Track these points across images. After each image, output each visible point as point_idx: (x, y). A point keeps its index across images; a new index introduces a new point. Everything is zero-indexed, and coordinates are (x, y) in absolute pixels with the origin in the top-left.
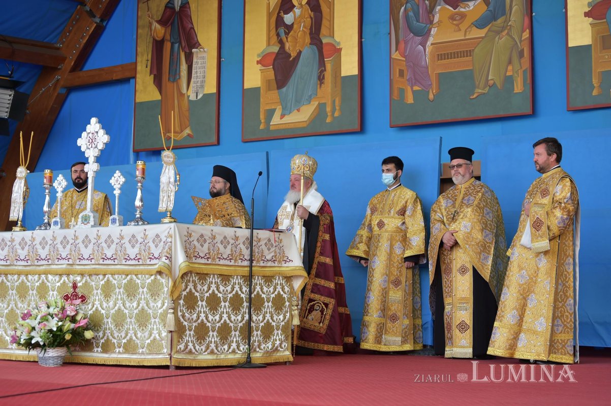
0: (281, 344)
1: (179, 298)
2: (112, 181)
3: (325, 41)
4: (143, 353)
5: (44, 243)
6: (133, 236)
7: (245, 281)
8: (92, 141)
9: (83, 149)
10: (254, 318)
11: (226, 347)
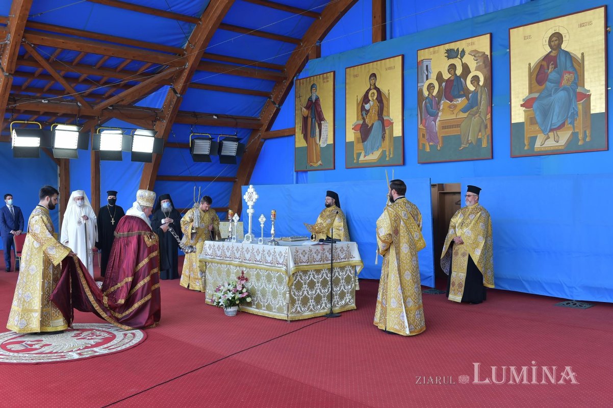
0: (349, 301)
1: (292, 285)
2: (260, 220)
3: (385, 118)
4: (275, 312)
5: (228, 248)
6: (269, 251)
7: (329, 271)
8: (250, 197)
9: (246, 201)
10: (335, 289)
11: (319, 307)
